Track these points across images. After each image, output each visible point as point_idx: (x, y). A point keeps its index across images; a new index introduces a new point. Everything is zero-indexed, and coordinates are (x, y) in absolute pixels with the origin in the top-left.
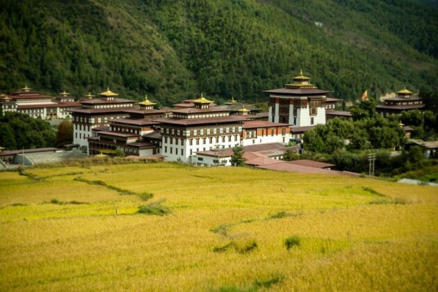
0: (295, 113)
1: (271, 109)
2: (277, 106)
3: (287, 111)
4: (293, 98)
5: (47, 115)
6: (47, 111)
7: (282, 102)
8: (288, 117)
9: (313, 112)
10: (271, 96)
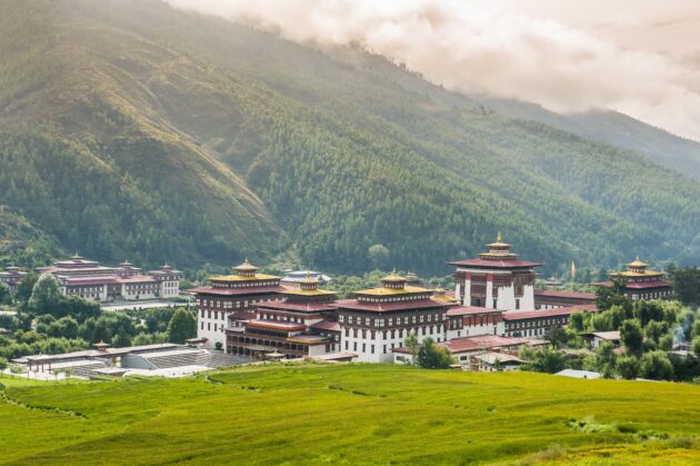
0: (495, 293)
1: (458, 287)
2: (468, 283)
3: (483, 290)
4: (491, 272)
5: (108, 295)
6: (109, 289)
7: (474, 278)
8: (484, 299)
9: (519, 292)
10: (459, 270)
